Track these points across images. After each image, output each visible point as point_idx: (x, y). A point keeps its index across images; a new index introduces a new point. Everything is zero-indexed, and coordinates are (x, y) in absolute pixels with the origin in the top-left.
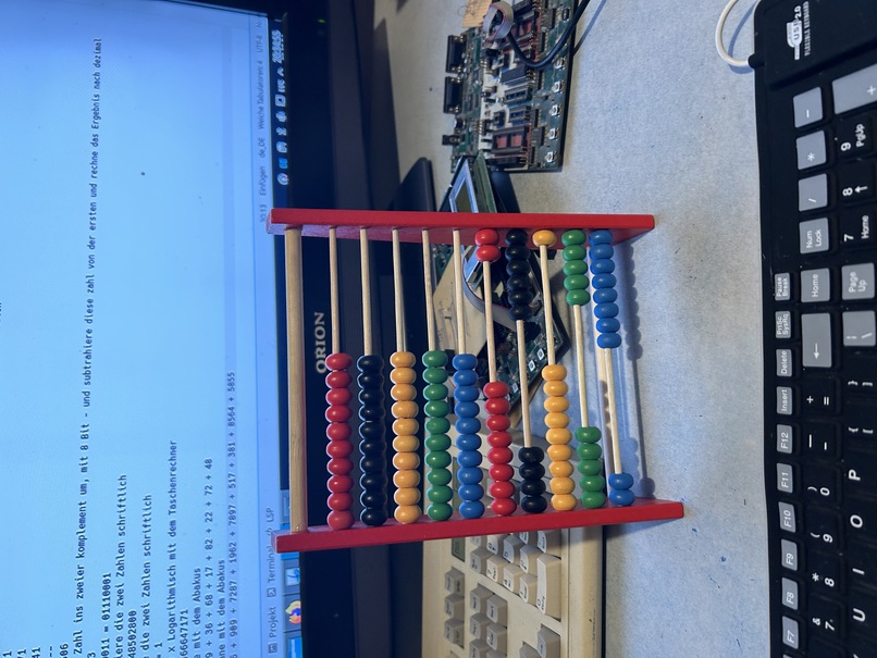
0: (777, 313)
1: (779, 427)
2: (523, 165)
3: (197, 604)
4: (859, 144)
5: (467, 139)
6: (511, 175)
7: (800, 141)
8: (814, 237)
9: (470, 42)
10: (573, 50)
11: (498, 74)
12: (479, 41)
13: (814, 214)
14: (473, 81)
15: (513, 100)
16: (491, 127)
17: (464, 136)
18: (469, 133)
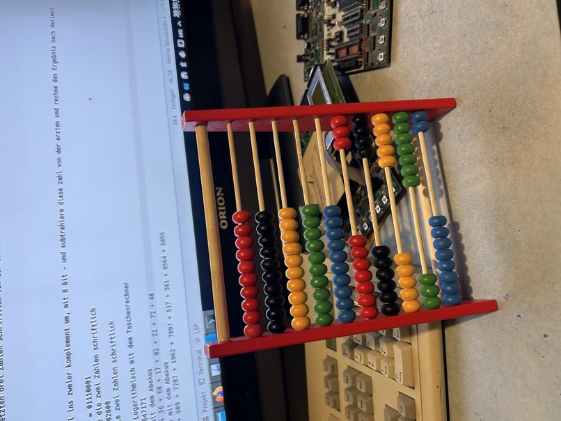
2: (360, 66)
3: (152, 393)
5: (315, 55)
6: (351, 77)
14: (317, 14)
15: (349, 21)
16: (334, 44)
17: (312, 54)
18: (316, 51)
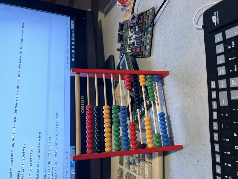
0: (212, 92)
1: (214, 123)
2: (140, 56)
4: (233, 47)
5: (124, 49)
6: (136, 59)
7: (217, 46)
8: (222, 71)
9: (125, 24)
10: (153, 26)
11: (133, 32)
12: (128, 24)
13: (221, 65)
14: (126, 34)
15: (137, 39)
16: (131, 46)
17: (123, 49)
18: (125, 48)
